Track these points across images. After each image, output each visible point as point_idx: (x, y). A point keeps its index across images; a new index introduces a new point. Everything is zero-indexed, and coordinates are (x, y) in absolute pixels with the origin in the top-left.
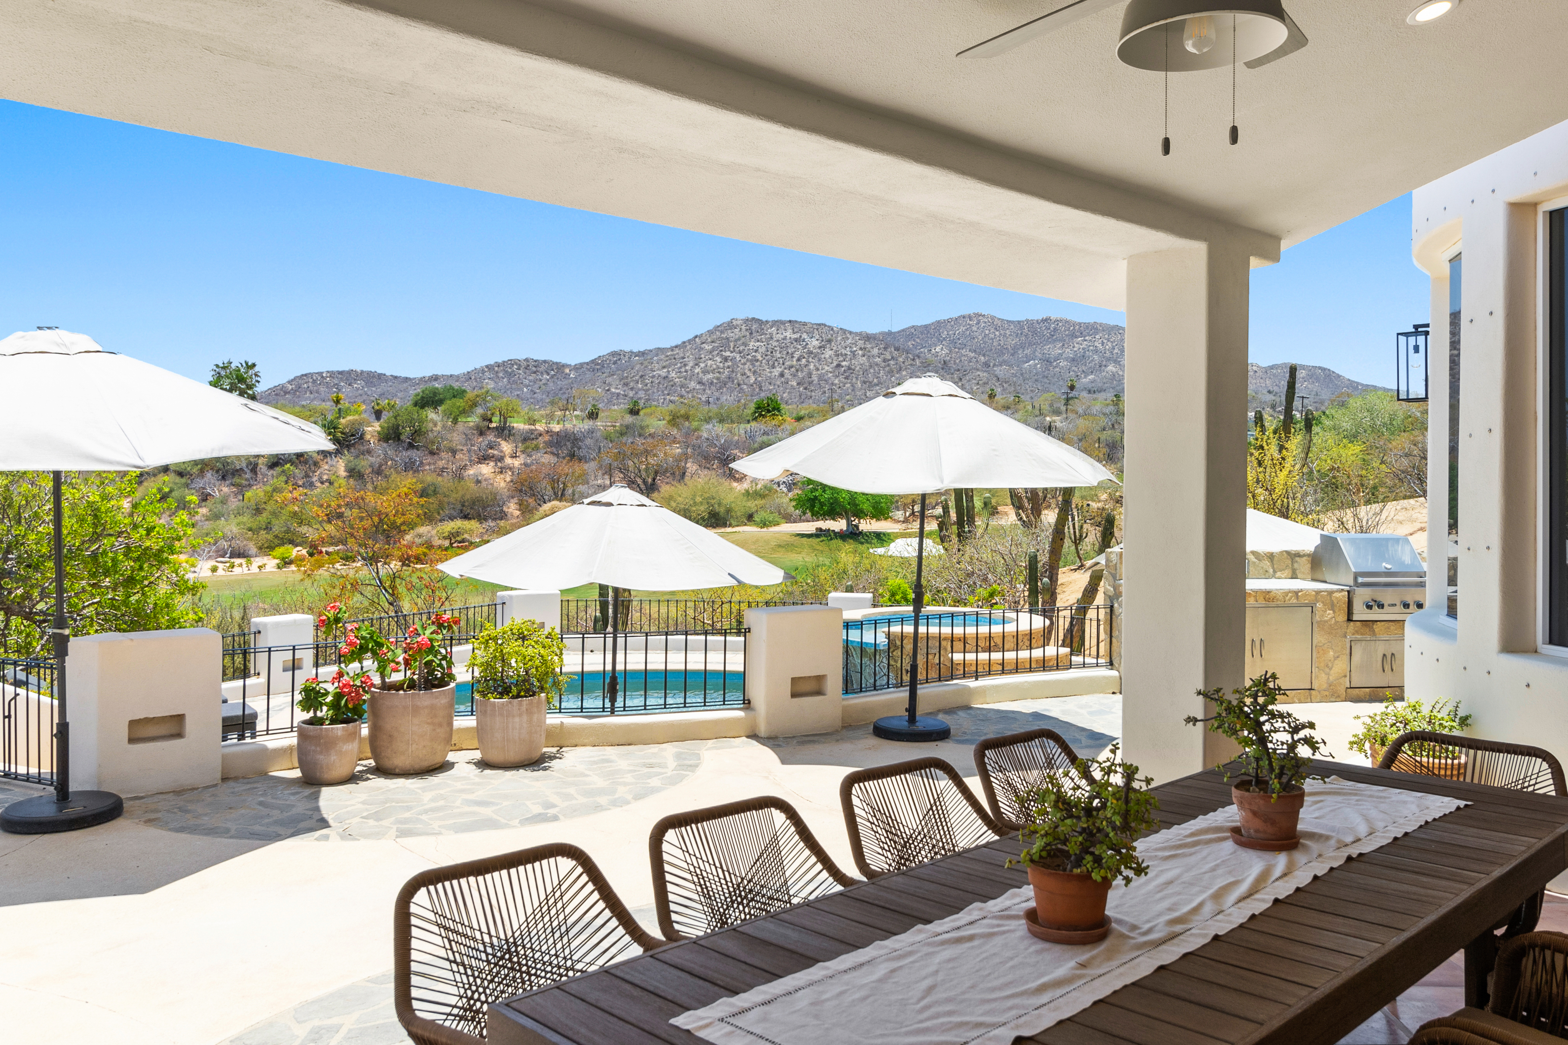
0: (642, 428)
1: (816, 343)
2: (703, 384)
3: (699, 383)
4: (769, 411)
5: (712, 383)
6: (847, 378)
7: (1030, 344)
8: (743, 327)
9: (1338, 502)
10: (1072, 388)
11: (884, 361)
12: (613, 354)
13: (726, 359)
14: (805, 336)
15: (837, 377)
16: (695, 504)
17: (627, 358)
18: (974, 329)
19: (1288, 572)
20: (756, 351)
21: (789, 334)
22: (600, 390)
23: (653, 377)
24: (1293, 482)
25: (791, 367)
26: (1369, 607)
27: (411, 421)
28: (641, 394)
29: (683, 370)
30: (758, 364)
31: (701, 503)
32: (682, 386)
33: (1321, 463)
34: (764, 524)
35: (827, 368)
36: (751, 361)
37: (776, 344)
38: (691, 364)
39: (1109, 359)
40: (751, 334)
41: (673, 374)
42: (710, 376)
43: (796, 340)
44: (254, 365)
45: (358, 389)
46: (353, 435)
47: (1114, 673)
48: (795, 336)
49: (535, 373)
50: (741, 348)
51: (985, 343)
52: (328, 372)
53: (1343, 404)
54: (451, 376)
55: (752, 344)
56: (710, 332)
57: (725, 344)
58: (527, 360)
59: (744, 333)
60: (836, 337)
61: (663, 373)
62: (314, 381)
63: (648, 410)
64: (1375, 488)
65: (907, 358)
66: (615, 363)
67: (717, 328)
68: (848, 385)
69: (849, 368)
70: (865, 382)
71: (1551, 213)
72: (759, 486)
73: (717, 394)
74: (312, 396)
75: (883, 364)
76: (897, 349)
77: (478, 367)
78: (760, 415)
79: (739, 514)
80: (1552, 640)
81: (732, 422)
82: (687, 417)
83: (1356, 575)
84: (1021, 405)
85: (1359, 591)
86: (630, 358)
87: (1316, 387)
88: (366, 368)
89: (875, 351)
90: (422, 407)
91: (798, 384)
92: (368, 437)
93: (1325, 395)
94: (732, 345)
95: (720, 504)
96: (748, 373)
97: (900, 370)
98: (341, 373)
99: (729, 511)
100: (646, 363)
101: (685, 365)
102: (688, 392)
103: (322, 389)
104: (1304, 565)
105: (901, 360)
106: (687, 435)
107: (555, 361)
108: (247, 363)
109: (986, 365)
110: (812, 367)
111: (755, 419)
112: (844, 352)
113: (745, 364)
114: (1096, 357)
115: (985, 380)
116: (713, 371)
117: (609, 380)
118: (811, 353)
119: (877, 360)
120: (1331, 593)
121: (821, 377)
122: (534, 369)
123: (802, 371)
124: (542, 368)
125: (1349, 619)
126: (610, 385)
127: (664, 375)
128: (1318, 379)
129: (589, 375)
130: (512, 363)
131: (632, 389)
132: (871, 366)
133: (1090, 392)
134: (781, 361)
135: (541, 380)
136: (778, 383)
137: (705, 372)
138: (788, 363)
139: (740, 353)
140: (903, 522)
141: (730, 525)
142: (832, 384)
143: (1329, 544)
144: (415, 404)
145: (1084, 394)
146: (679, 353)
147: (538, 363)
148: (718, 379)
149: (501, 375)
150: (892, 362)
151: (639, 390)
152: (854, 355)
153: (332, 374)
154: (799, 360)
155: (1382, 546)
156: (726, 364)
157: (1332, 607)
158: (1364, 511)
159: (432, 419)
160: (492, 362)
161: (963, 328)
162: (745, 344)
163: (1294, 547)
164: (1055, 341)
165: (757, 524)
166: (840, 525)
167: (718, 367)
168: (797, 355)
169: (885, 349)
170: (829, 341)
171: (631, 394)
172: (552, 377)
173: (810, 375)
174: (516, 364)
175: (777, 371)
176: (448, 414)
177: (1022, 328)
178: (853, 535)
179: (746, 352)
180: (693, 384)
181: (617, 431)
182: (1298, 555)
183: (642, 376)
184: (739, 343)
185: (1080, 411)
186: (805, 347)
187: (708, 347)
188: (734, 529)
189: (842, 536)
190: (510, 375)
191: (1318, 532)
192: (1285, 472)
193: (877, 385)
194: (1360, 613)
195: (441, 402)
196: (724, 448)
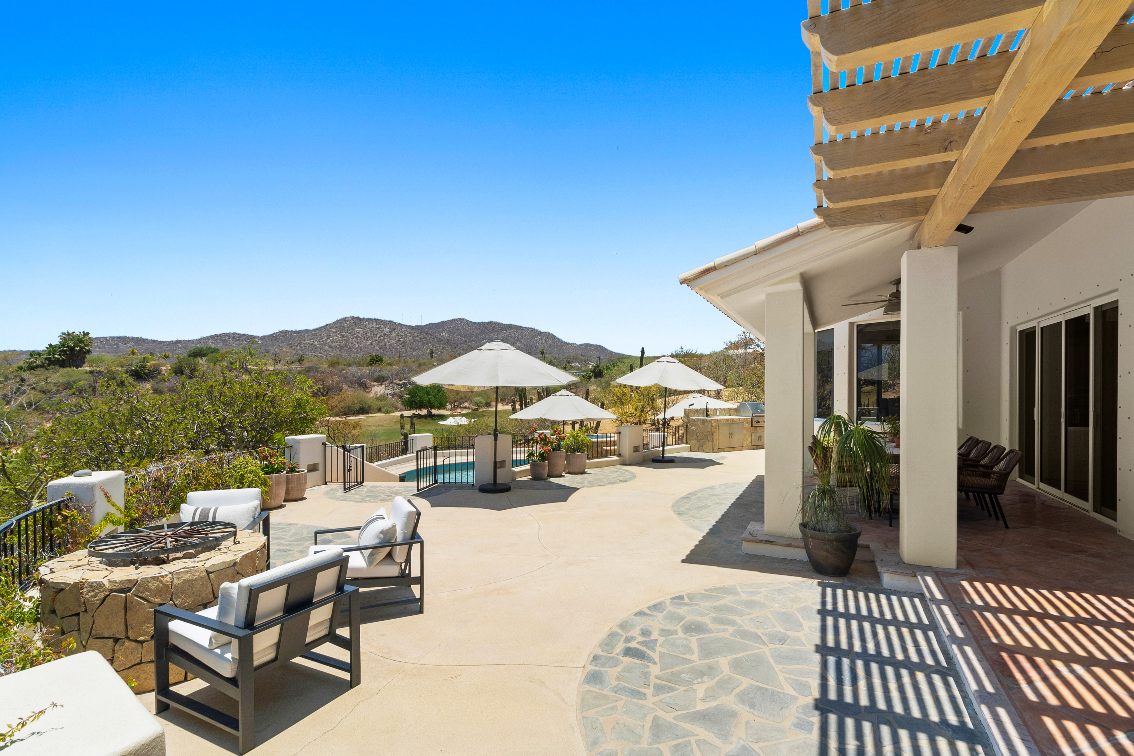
0: (317, 368)
1: (388, 330)
2: (332, 348)
3: (330, 347)
4: (377, 361)
5: (336, 347)
6: (403, 346)
7: (484, 333)
8: (352, 321)
11: (421, 339)
12: (282, 332)
13: (343, 336)
14: (382, 326)
15: (398, 345)
16: (354, 404)
17: (289, 334)
18: (459, 325)
20: (358, 333)
21: (374, 325)
22: (277, 350)
23: (305, 344)
25: (376, 340)
26: (756, 423)
27: (189, 365)
28: (300, 352)
29: (321, 341)
30: (359, 339)
31: (357, 403)
32: (321, 349)
34: (387, 412)
35: (393, 341)
36: (356, 337)
37: (368, 330)
38: (325, 338)
39: (517, 340)
40: (355, 324)
41: (316, 343)
42: (336, 344)
43: (378, 328)
45: (130, 347)
46: (154, 371)
47: (688, 445)
48: (377, 326)
49: (238, 340)
50: (351, 331)
51: (464, 332)
52: (110, 337)
54: (189, 341)
55: (356, 330)
57: (343, 329)
58: (234, 334)
59: (352, 324)
60: (398, 327)
62: (101, 342)
63: (307, 360)
65: (431, 338)
66: (283, 336)
67: (338, 321)
68: (404, 349)
69: (404, 342)
70: (411, 348)
71: (857, 325)
72: (379, 395)
73: (339, 352)
74: (101, 350)
75: (420, 340)
76: (426, 334)
77: (205, 336)
78: (373, 363)
79: (375, 408)
81: (360, 366)
82: (338, 363)
83: (752, 414)
85: (754, 418)
86: (291, 334)
89: (416, 334)
90: (194, 358)
91: (380, 348)
92: (163, 372)
94: (346, 329)
95: (365, 403)
96: (355, 343)
97: (428, 343)
99: (370, 407)
100: (301, 337)
101: (322, 339)
102: (324, 351)
105: (428, 338)
106: (340, 372)
107: (250, 334)
108: (84, 332)
109: (465, 341)
110: (386, 341)
111: (371, 365)
112: (401, 334)
113: (353, 339)
114: (512, 339)
115: (466, 348)
116: (337, 342)
117: (282, 345)
118: (386, 334)
119: (417, 338)
120: (747, 419)
121: (390, 346)
122: (238, 338)
123: (381, 343)
124: (243, 338)
125: (752, 426)
126: (282, 347)
127: (311, 343)
129: (269, 342)
131: (294, 349)
132: (414, 341)
134: (371, 338)
135: (242, 344)
136: (370, 348)
137: (333, 342)
138: (374, 339)
139: (350, 333)
140: (451, 410)
141: (371, 413)
142: (396, 349)
143: (743, 406)
144: (190, 356)
146: (318, 332)
147: (240, 335)
148: (339, 345)
149: (219, 341)
150: (424, 339)
151: (298, 350)
152: (406, 336)
153: (113, 338)
154: (379, 337)
156: (343, 339)
159: (201, 364)
160: (213, 334)
161: (454, 325)
162: (353, 329)
164: (494, 332)
165: (384, 413)
166: (424, 412)
167: (339, 340)
168: (378, 335)
169: (421, 333)
170: (394, 329)
171: (294, 352)
172: (248, 342)
173: (385, 344)
174: (227, 336)
175: (369, 342)
176: (210, 361)
177: (480, 326)
178: (430, 416)
179: (353, 333)
180: (326, 348)
181: (304, 370)
183: (299, 343)
184: (350, 328)
186: (382, 332)
187: (334, 330)
188: (373, 415)
189: (424, 417)
190: (224, 341)
193: (417, 350)
194: (755, 425)
195: (205, 355)
196: (360, 378)
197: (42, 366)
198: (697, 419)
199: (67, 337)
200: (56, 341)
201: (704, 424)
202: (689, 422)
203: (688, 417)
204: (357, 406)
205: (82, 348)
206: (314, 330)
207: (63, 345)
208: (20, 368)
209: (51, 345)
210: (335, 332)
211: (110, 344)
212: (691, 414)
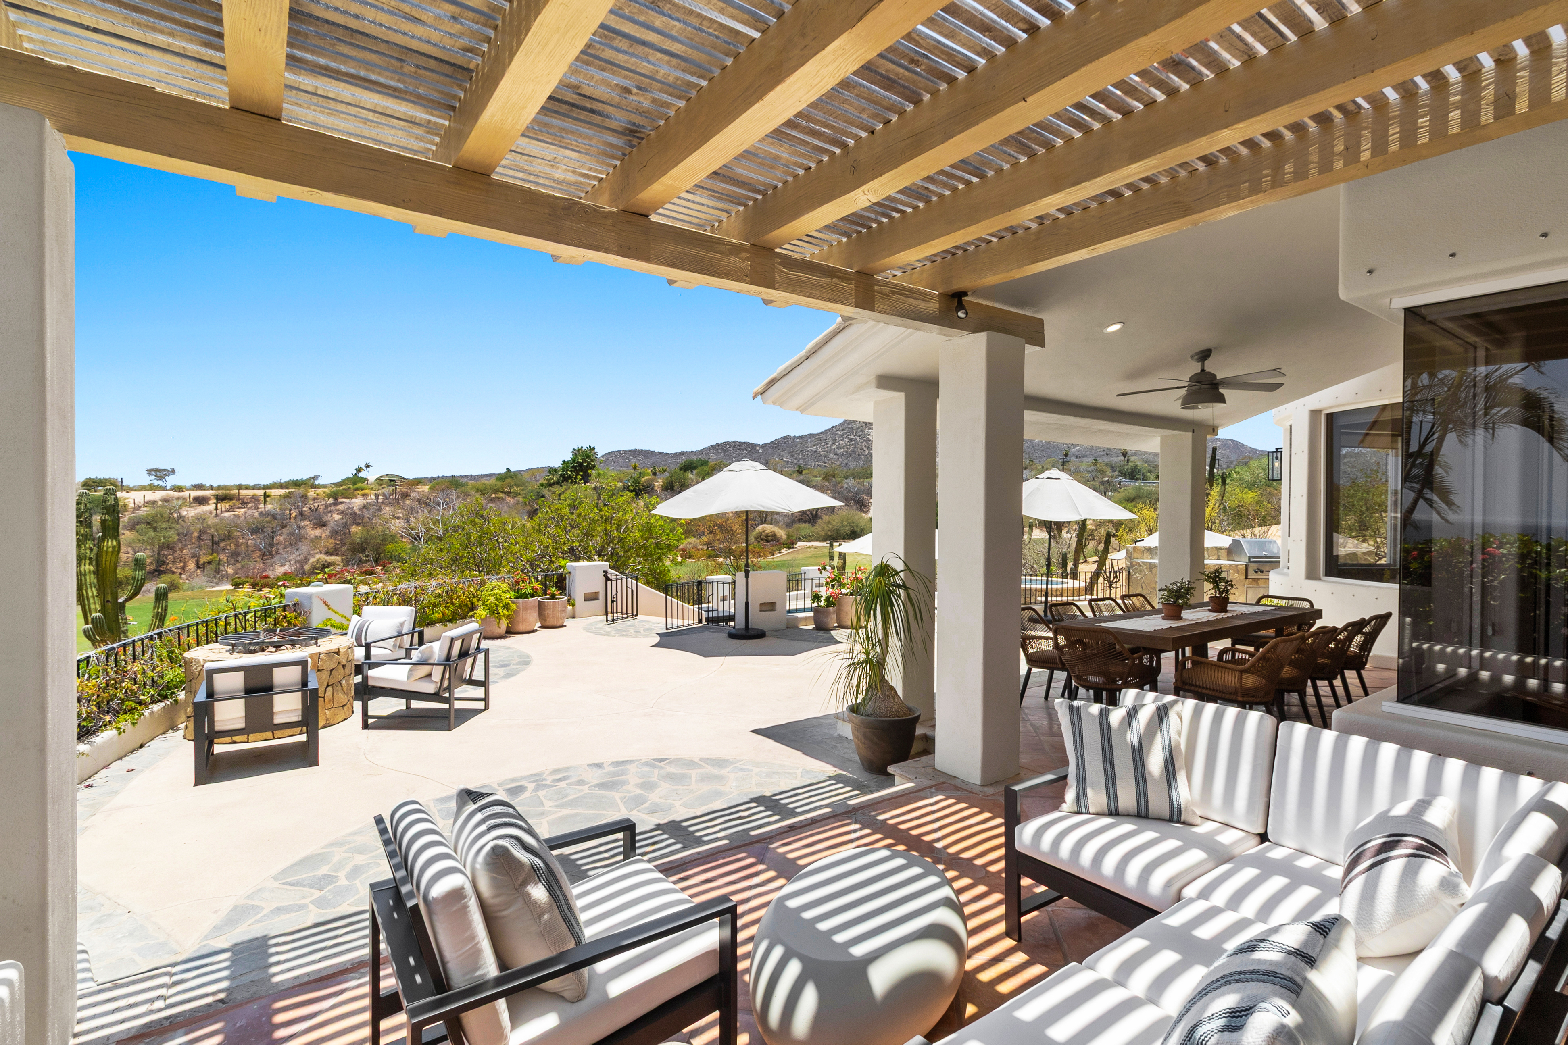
2: (838, 455)
3: (835, 454)
5: (843, 454)
9: (1242, 525)
10: (1066, 455)
12: (784, 438)
13: (851, 440)
16: (843, 526)
19: (1216, 557)
22: (777, 460)
23: (808, 451)
24: (1214, 514)
26: (1256, 572)
27: (679, 479)
28: (801, 461)
29: (826, 447)
31: (846, 525)
32: (827, 457)
33: (1231, 502)
38: (831, 443)
41: (820, 450)
42: (842, 450)
44: (594, 448)
46: (648, 487)
50: (860, 433)
53: (1246, 464)
54: (691, 452)
56: (842, 424)
57: (850, 431)
58: (734, 442)
61: (814, 448)
63: (807, 471)
64: (1264, 517)
66: (785, 443)
71: (1328, 414)
73: (846, 461)
77: (708, 447)
80: (1326, 575)
81: (860, 478)
82: (834, 476)
83: (1250, 558)
84: (1034, 466)
85: (1251, 565)
86: (794, 440)
87: (1227, 452)
88: (644, 448)
90: (685, 471)
92: (656, 488)
93: (1234, 457)
94: (854, 431)
95: (857, 526)
96: (866, 449)
98: (630, 451)
100: (804, 443)
101: (827, 444)
102: (831, 461)
103: (620, 460)
104: (1223, 553)
106: (835, 486)
107: (751, 442)
116: (843, 447)
117: (782, 453)
120: (1237, 566)
122: (739, 447)
124: (744, 447)
125: (1246, 578)
126: (783, 456)
128: (1229, 447)
129: (770, 451)
130: (726, 443)
131: (796, 458)
133: (1077, 457)
135: (743, 454)
137: (838, 448)
139: (859, 436)
143: (1236, 544)
144: (681, 470)
145: (1074, 459)
146: (823, 437)
147: (741, 444)
148: (846, 452)
149: (718, 451)
151: (800, 459)
153: (625, 451)
155: (1262, 545)
156: (851, 443)
157: (1238, 572)
158: (1257, 530)
159: (691, 478)
160: (717, 443)
163: (1218, 545)
167: (847, 445)
171: (795, 461)
172: (749, 452)
176: (698, 475)
180: (831, 455)
182: (1220, 548)
183: (801, 451)
185: (1072, 469)
187: (840, 433)
190: (725, 451)
191: (1231, 538)
192: (1210, 508)
194: (1252, 575)
195: (695, 468)
196: (857, 493)
197: (558, 483)
198: (1143, 563)
199: (577, 452)
200: (568, 457)
201: (1151, 571)
202: (1132, 566)
203: (1130, 558)
204: (847, 530)
205: (589, 463)
206: (819, 434)
207: (574, 461)
208: (542, 485)
209: (564, 462)
210: (842, 436)
211: (623, 458)
212: (1136, 555)
